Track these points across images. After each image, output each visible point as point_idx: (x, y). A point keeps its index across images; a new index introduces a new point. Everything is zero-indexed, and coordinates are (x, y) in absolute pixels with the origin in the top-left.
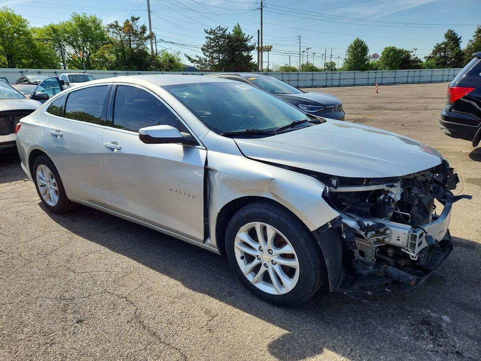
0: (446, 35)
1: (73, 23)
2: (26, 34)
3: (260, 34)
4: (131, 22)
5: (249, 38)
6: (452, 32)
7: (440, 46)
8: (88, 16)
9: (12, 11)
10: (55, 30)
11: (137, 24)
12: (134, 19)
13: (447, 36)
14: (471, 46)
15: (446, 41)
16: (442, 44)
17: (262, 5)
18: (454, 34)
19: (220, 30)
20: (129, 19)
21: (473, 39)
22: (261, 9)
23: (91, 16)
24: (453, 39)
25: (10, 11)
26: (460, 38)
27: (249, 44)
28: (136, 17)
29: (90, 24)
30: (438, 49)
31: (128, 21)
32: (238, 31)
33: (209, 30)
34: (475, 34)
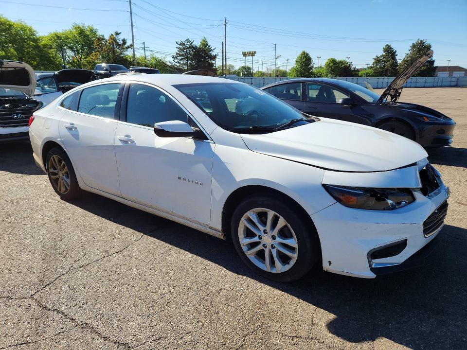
0: (384, 48)
1: (74, 31)
2: (36, 41)
3: (224, 45)
4: (115, 36)
5: (213, 48)
6: (389, 46)
7: (379, 58)
8: (86, 26)
9: (25, 23)
10: (58, 37)
11: (119, 37)
12: (117, 34)
13: (385, 50)
14: (407, 58)
15: (384, 54)
16: (381, 56)
17: (225, 22)
18: (391, 48)
19: (188, 42)
20: (114, 34)
21: (409, 52)
22: (225, 25)
23: (89, 26)
24: (390, 52)
25: (23, 23)
26: (396, 52)
27: (213, 54)
28: (119, 32)
29: (88, 33)
30: (377, 60)
31: (112, 35)
32: (205, 44)
33: (180, 42)
34: (410, 48)
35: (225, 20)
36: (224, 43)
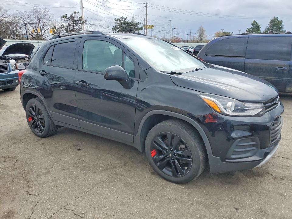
3: (146, 21)
4: (74, 15)
5: (139, 23)
6: (255, 22)
11: (77, 16)
12: (75, 13)
13: (253, 24)
14: (267, 30)
15: (252, 27)
16: (250, 29)
17: (146, 4)
18: (257, 23)
19: (123, 19)
20: (73, 13)
21: (268, 26)
22: (146, 7)
24: (256, 26)
26: (260, 25)
27: (139, 26)
28: (77, 12)
30: (248, 31)
33: (117, 19)
34: (269, 23)
35: (146, 3)
36: (146, 19)
